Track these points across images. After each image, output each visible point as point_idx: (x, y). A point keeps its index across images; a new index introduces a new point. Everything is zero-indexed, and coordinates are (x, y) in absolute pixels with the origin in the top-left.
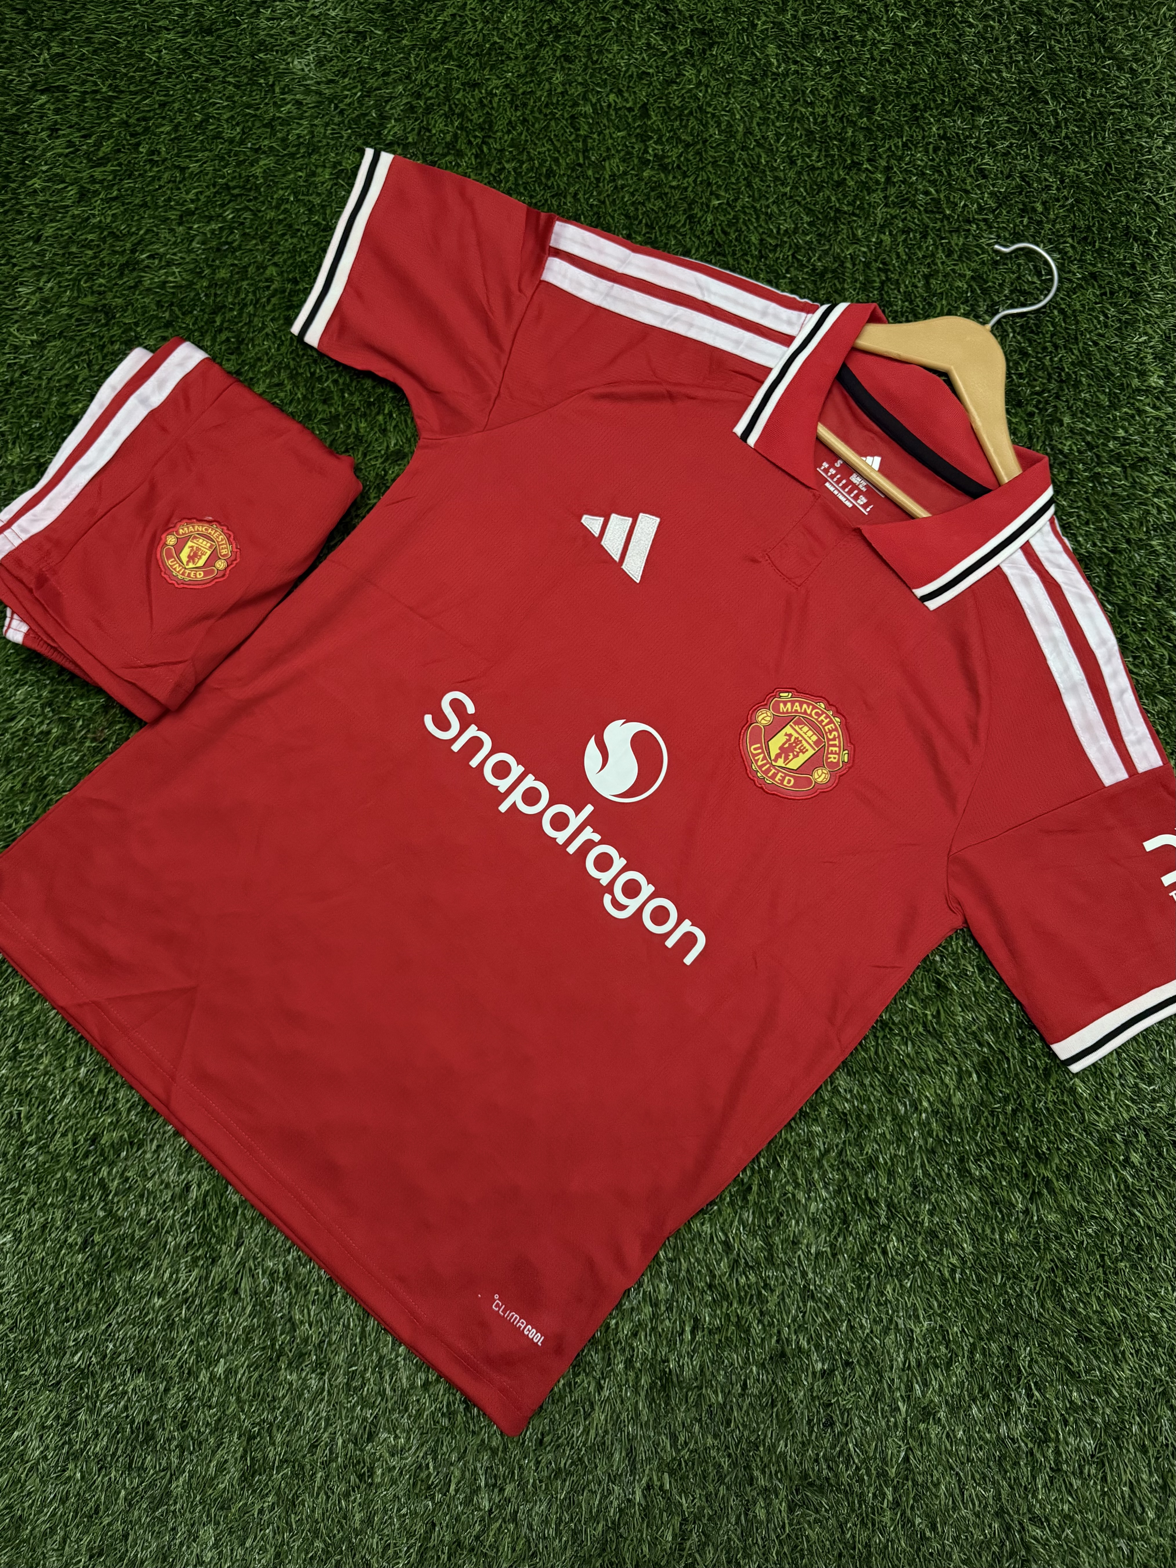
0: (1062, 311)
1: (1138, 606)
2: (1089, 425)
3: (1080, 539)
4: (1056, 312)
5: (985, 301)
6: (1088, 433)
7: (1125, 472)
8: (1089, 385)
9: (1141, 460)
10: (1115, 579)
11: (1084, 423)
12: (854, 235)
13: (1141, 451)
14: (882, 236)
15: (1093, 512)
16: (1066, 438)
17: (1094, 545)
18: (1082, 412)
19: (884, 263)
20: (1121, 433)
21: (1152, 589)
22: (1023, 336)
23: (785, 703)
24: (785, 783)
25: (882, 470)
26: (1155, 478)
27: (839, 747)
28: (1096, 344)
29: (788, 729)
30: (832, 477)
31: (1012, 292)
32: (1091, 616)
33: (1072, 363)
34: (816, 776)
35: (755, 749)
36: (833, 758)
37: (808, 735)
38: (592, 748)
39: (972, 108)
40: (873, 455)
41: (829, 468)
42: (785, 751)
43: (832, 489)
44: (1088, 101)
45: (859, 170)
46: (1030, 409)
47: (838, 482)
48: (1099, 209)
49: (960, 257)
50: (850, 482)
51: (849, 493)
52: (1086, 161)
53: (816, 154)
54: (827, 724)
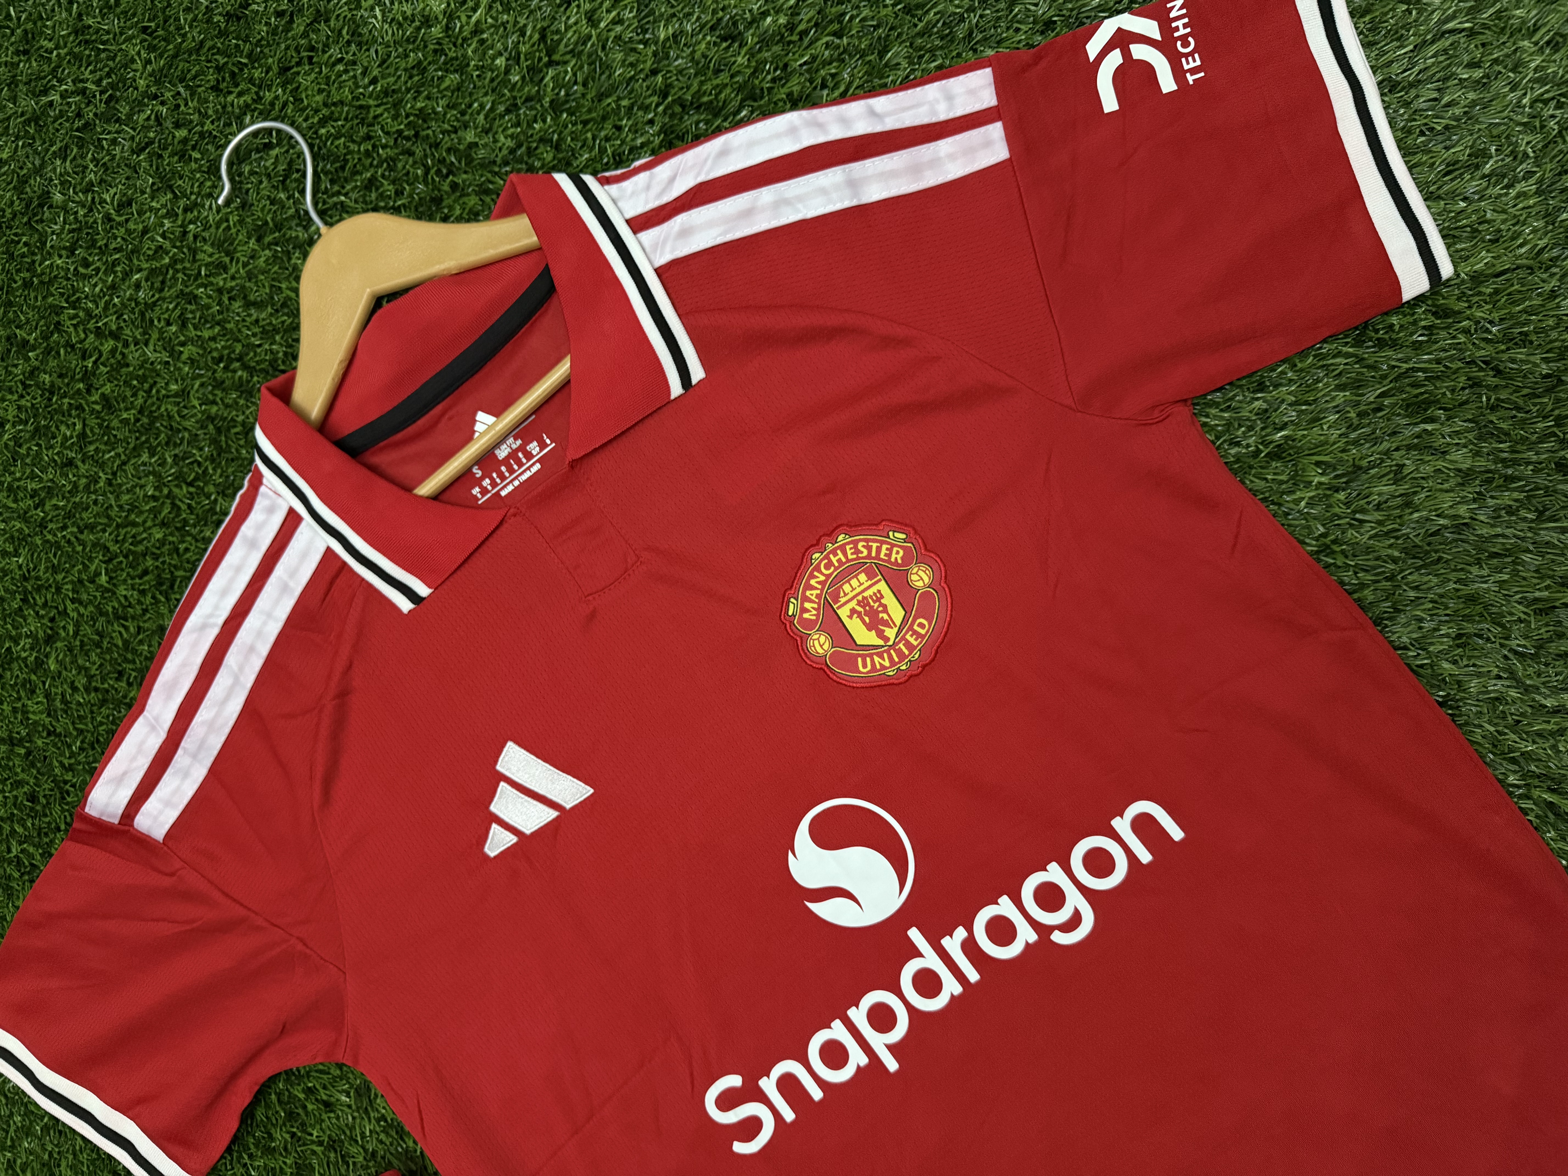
0: (323, 122)
1: (749, 71)
2: (482, 107)
3: (639, 141)
4: (323, 131)
5: (290, 228)
6: (492, 109)
7: (558, 63)
8: (428, 98)
9: (543, 38)
10: (705, 99)
11: (478, 113)
12: (176, 395)
13: (531, 37)
14: (184, 357)
15: (604, 118)
16: (495, 141)
17: (651, 122)
18: (463, 113)
19: (221, 360)
20: (500, 62)
21: (729, 47)
22: (346, 180)
23: (804, 610)
24: (923, 632)
25: (497, 412)
26: (572, 20)
27: (882, 543)
28: (374, 81)
29: (844, 613)
30: (494, 484)
31: (285, 189)
32: (751, 144)
33: (395, 117)
34: (920, 584)
35: (865, 666)
36: (898, 555)
37: (859, 583)
38: (824, 910)
39: (41, 205)
40: (474, 421)
41: (481, 487)
42: (875, 623)
43: (510, 488)
44: (57, 47)
45: (94, 374)
46: (446, 187)
47: (503, 477)
48: (198, 50)
49: (228, 254)
50: (506, 461)
51: (520, 465)
52: (133, 61)
53: (63, 428)
54: (845, 554)
